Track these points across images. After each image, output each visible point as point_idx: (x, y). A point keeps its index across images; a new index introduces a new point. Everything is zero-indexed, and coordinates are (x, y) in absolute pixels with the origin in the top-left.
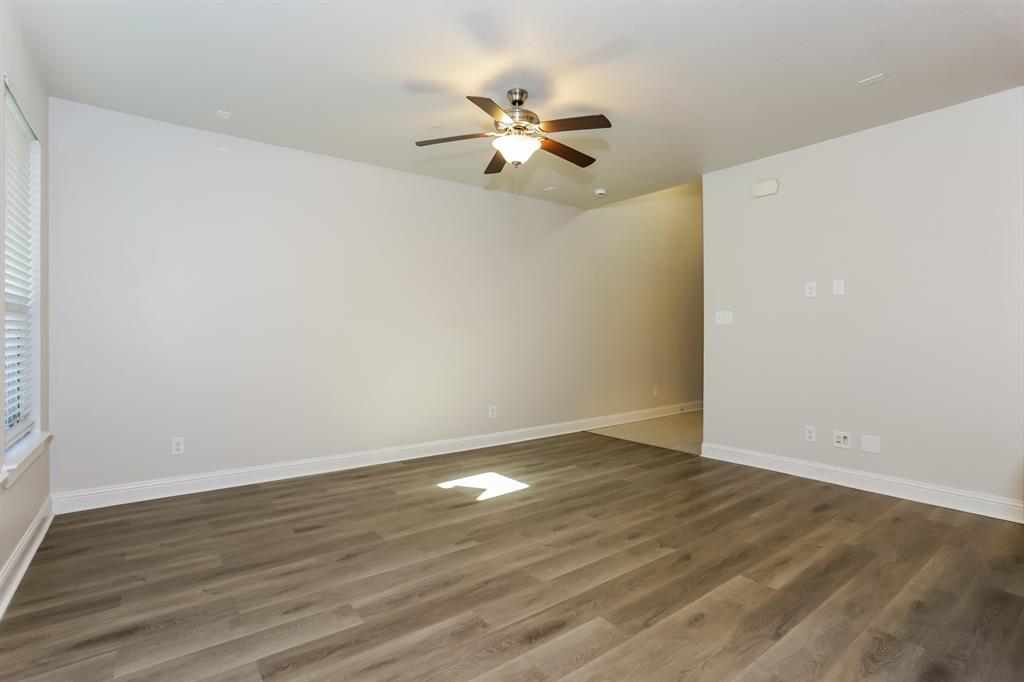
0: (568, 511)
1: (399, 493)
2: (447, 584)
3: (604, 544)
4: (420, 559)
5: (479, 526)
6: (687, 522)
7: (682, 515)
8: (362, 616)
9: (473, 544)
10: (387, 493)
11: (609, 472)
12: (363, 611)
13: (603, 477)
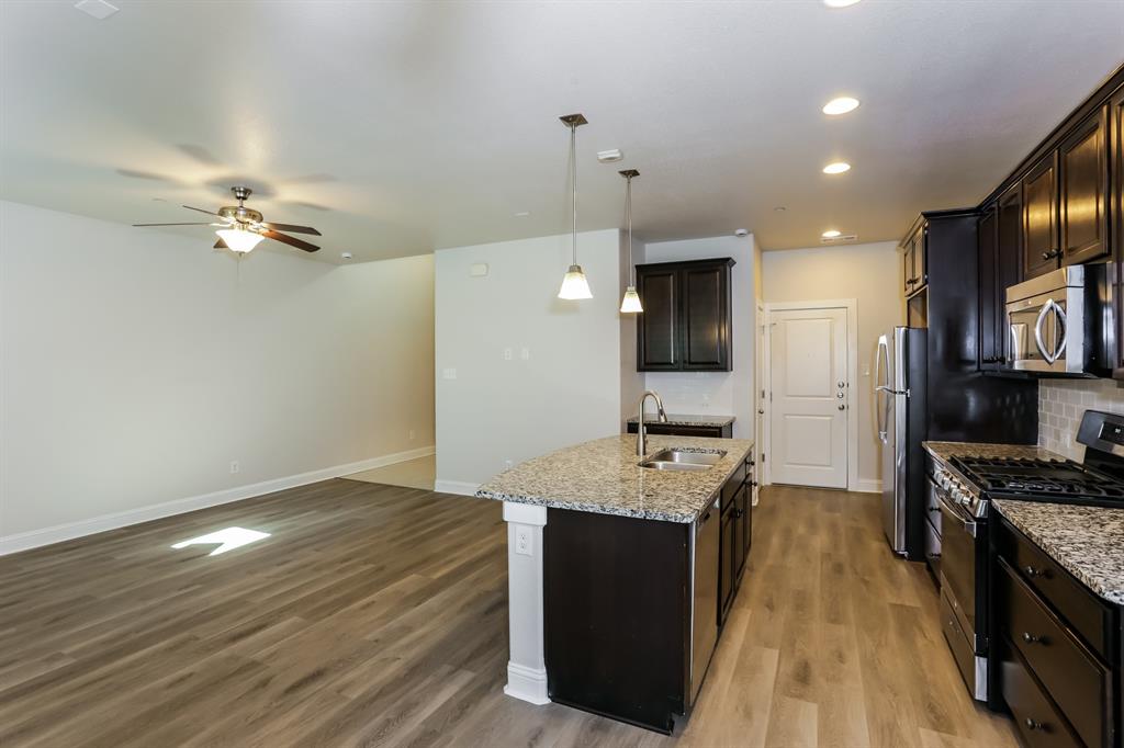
0: (295, 549)
1: (119, 558)
2: (166, 619)
3: (317, 569)
4: (140, 607)
5: (207, 572)
6: (395, 544)
7: (394, 540)
8: (75, 657)
9: (198, 586)
10: (103, 560)
11: (347, 512)
12: (74, 655)
13: (338, 518)
